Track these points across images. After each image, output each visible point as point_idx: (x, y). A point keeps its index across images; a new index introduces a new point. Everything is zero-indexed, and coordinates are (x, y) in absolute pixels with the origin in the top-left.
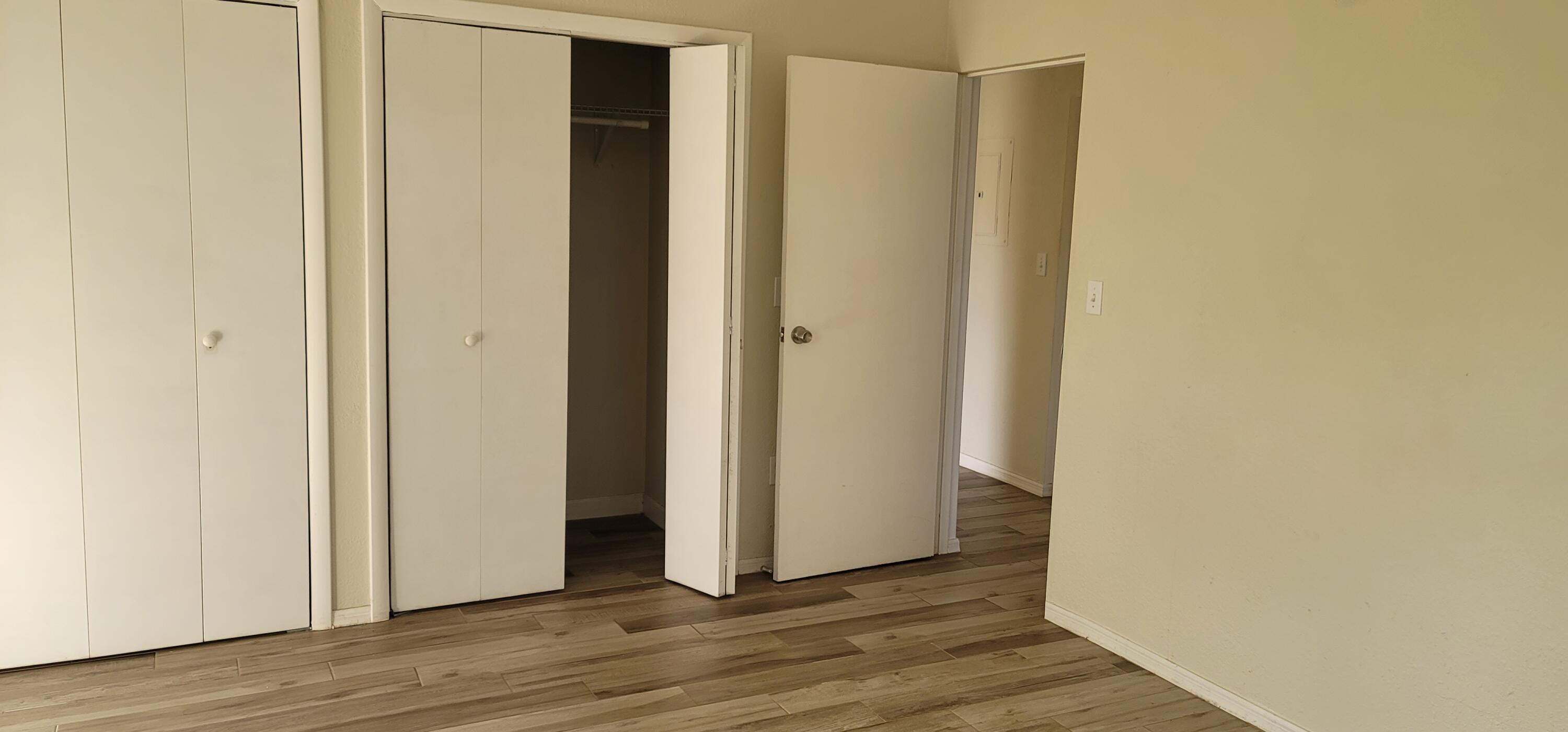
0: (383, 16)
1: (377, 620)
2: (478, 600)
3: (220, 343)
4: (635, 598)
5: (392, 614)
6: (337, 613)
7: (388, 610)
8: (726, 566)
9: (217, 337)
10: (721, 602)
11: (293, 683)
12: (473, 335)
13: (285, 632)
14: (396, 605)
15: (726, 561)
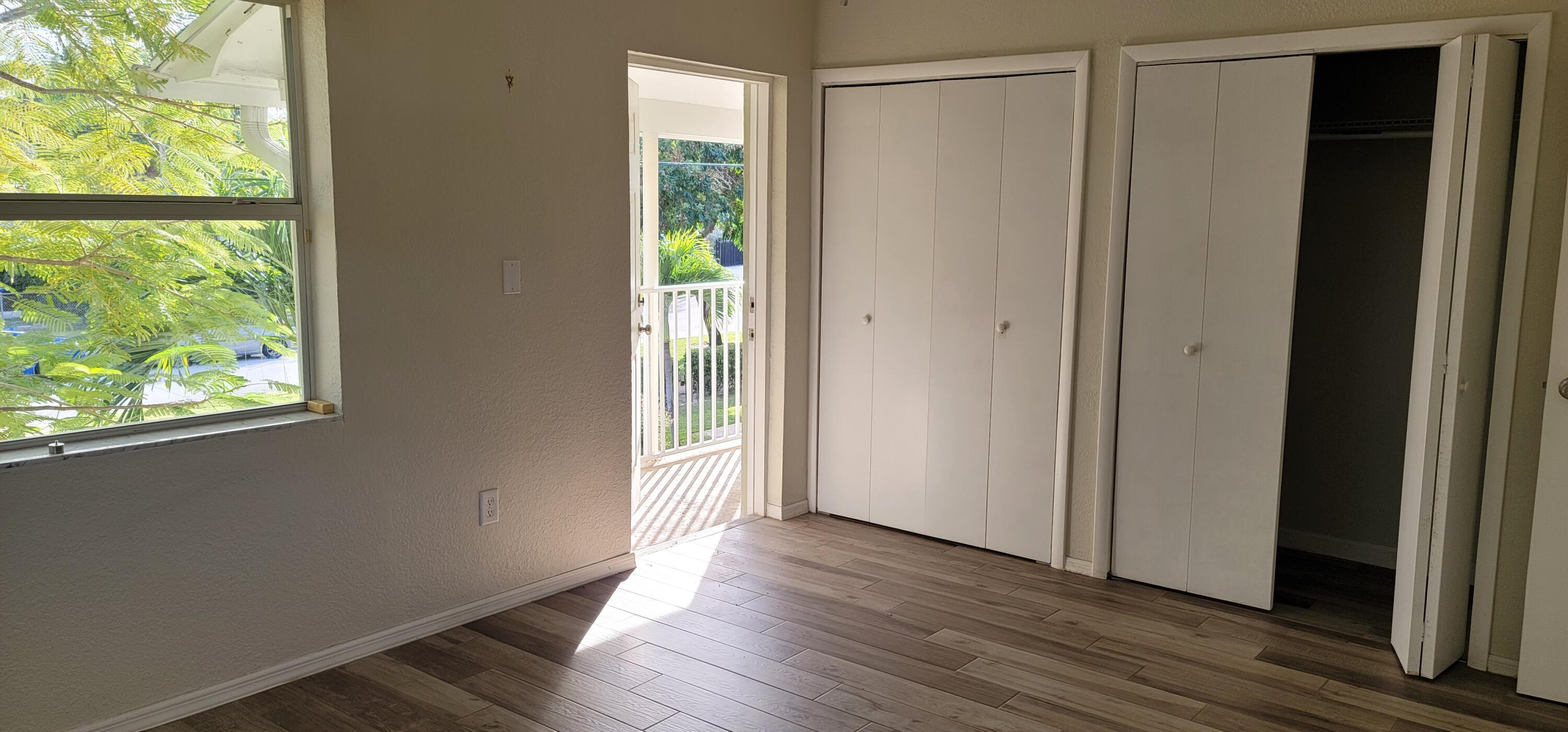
0: (1137, 66)
1: (1097, 576)
2: (1185, 591)
3: (1008, 330)
4: (1329, 644)
5: (1110, 576)
6: (1069, 559)
7: (1107, 571)
8: (1422, 643)
9: (1005, 326)
10: (1410, 681)
11: (985, 587)
12: (1193, 347)
13: (1034, 561)
14: (1115, 570)
15: (1423, 637)
